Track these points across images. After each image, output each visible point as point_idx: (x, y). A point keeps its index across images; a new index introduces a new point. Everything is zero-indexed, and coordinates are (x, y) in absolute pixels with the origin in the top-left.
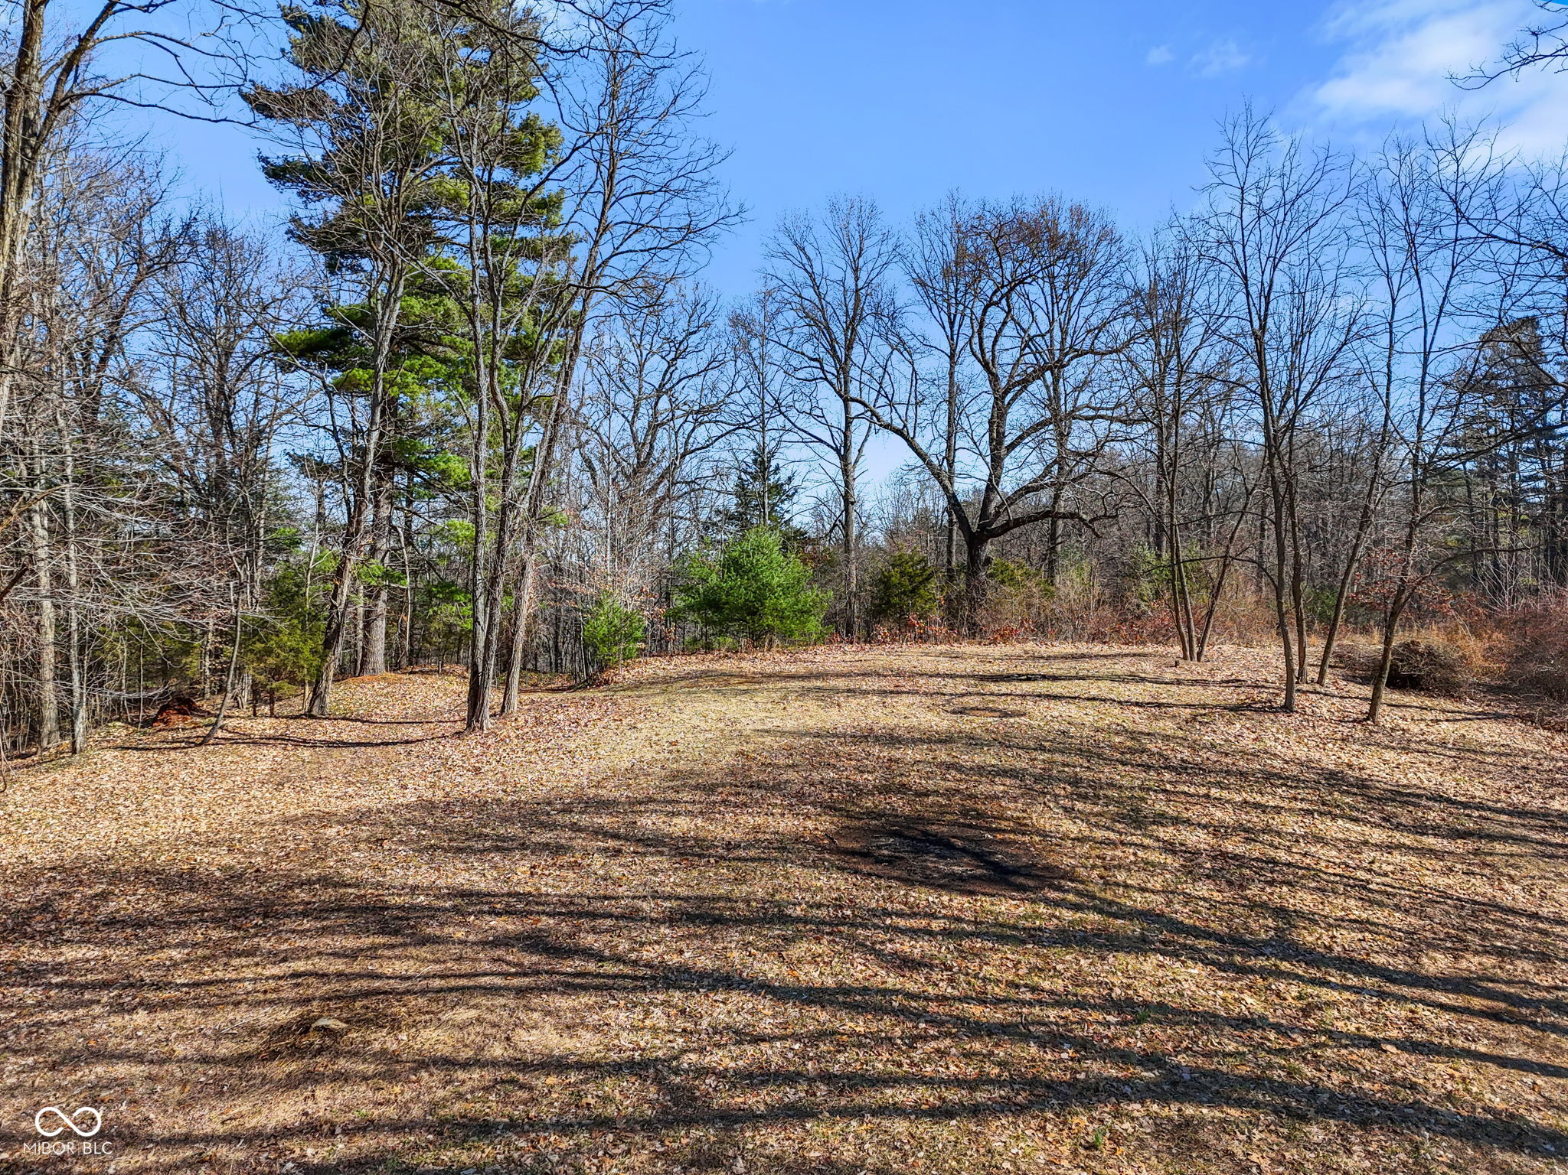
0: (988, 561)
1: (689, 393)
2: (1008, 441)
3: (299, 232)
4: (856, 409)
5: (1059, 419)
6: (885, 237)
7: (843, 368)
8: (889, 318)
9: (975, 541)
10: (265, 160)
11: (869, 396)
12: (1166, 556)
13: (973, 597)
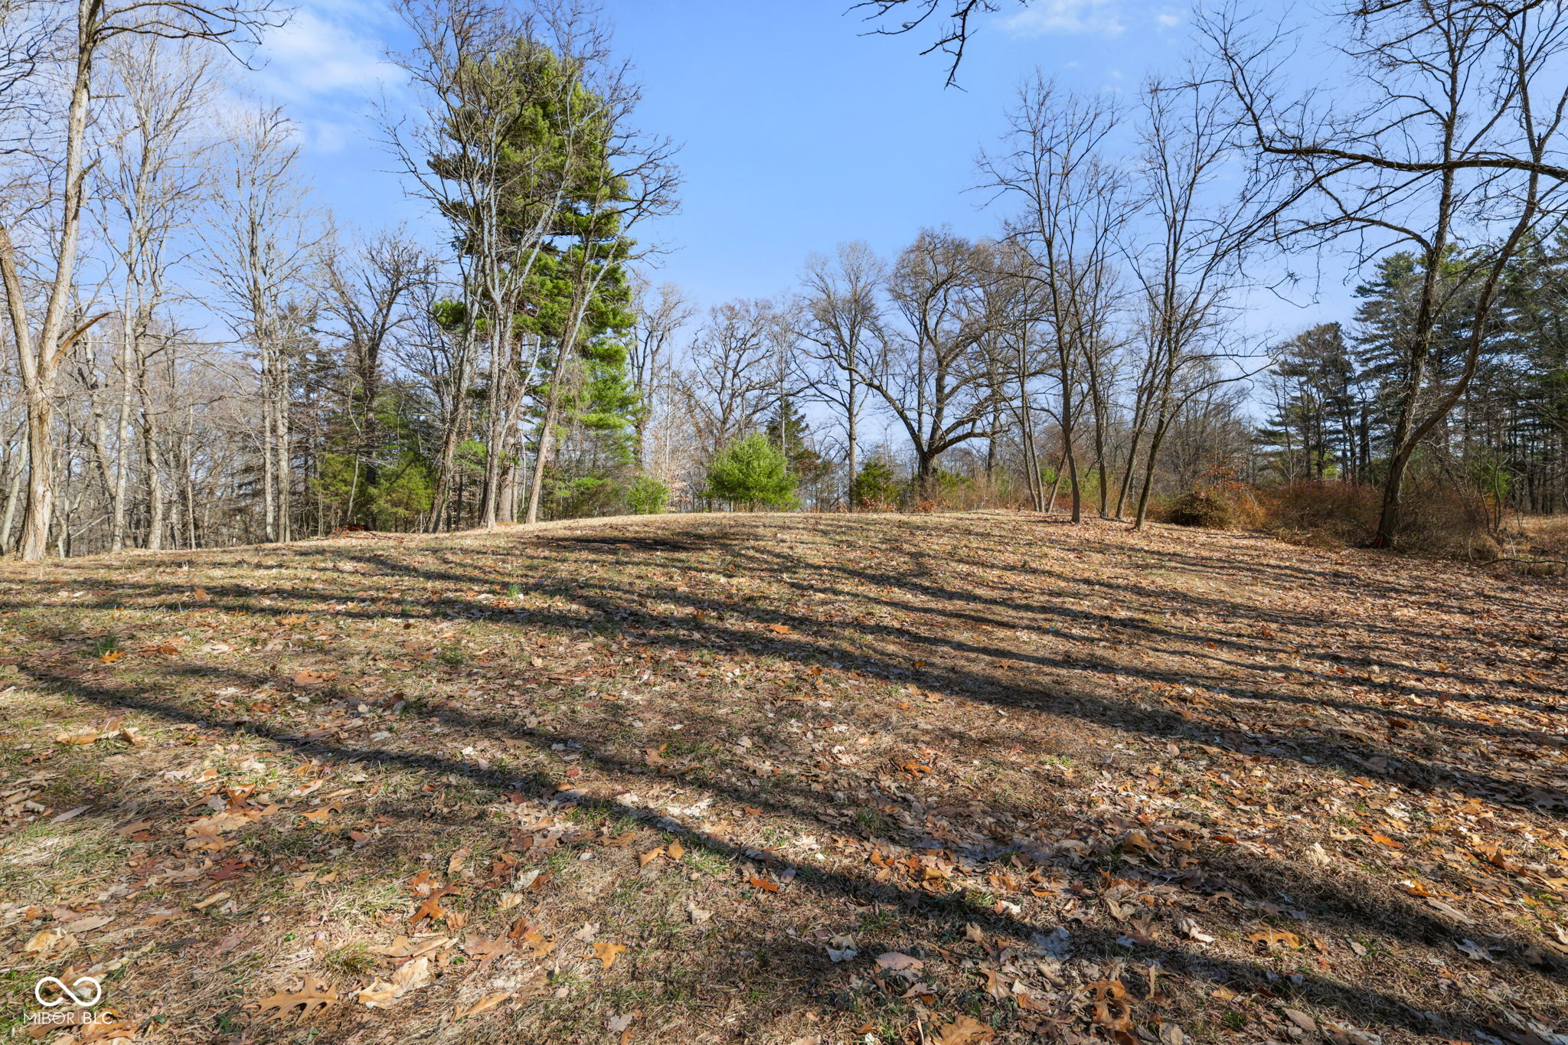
0: (932, 471)
9: (927, 456)
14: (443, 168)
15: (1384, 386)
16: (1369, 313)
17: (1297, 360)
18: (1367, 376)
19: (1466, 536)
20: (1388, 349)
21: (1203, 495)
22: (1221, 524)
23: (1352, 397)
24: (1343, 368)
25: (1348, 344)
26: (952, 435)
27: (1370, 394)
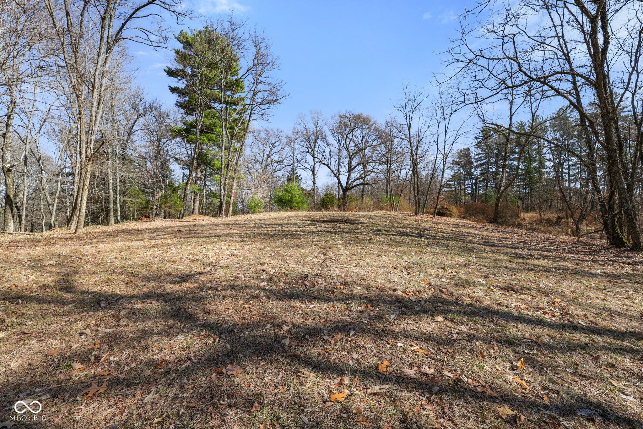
0: (348, 196)
1: (276, 157)
2: (352, 167)
3: (178, 105)
4: (316, 160)
5: (364, 163)
6: (324, 120)
7: (313, 150)
8: (324, 138)
9: (345, 191)
10: (170, 87)
11: (320, 156)
12: (389, 197)
13: (344, 203)
14: (170, 73)
15: (482, 170)
16: (478, 145)
17: (458, 160)
18: (477, 166)
19: (515, 219)
20: (483, 158)
21: (445, 207)
22: (451, 216)
23: (473, 173)
24: (470, 163)
25: (472, 155)
26: (355, 183)
27: (479, 172)
